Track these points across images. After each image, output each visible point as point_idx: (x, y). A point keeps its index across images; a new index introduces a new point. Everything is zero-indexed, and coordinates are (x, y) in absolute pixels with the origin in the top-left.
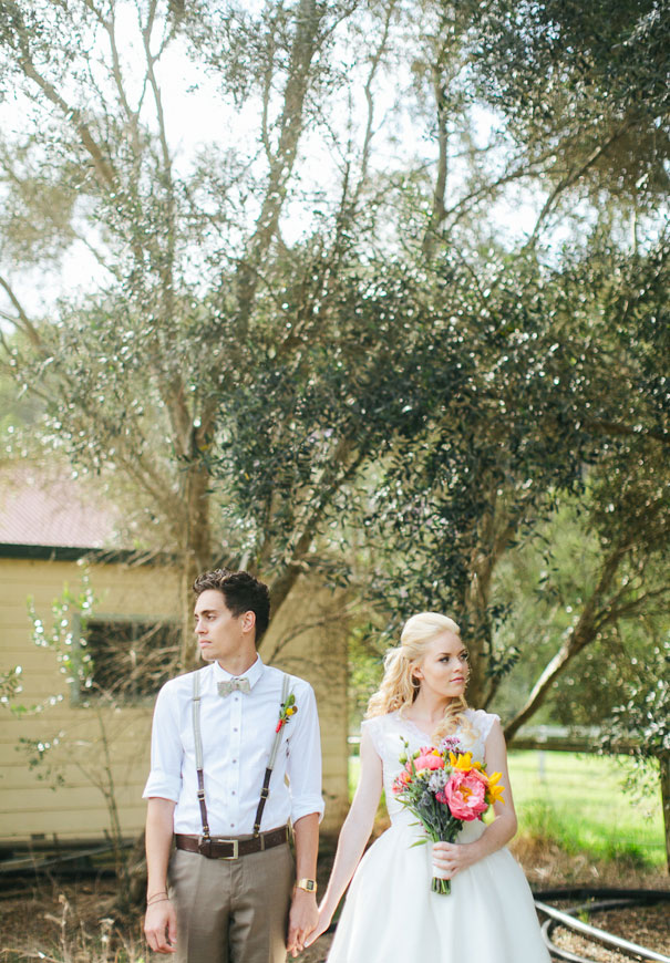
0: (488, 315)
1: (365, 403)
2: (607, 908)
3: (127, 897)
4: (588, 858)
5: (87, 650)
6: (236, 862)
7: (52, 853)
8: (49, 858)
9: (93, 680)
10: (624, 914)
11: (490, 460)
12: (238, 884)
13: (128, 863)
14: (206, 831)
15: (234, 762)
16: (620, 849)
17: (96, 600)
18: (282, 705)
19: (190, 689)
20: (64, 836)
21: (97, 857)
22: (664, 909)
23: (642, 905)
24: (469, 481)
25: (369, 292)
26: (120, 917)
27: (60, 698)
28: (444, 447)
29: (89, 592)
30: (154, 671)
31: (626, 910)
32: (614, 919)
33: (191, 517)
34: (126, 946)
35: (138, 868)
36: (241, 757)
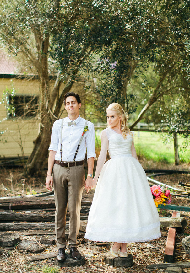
0: (129, 9)
1: (95, 37)
2: (159, 175)
3: (27, 172)
4: (153, 161)
5: (13, 105)
6: (68, 168)
7: (3, 161)
8: (2, 162)
9: (15, 114)
11: (130, 53)
12: (68, 174)
13: (27, 163)
14: (62, 160)
15: (70, 142)
16: (162, 159)
17: (16, 91)
18: (84, 129)
19: (61, 123)
20: (6, 156)
21: (16, 162)
22: (174, 176)
23: (168, 174)
24: (124, 60)
25: (96, 4)
26: (26, 179)
27: (6, 119)
28: (118, 50)
29: (13, 89)
30: (33, 111)
31: (164, 176)
32: (161, 178)
33: (43, 67)
34: (29, 186)
35: (30, 165)
36: (71, 141)
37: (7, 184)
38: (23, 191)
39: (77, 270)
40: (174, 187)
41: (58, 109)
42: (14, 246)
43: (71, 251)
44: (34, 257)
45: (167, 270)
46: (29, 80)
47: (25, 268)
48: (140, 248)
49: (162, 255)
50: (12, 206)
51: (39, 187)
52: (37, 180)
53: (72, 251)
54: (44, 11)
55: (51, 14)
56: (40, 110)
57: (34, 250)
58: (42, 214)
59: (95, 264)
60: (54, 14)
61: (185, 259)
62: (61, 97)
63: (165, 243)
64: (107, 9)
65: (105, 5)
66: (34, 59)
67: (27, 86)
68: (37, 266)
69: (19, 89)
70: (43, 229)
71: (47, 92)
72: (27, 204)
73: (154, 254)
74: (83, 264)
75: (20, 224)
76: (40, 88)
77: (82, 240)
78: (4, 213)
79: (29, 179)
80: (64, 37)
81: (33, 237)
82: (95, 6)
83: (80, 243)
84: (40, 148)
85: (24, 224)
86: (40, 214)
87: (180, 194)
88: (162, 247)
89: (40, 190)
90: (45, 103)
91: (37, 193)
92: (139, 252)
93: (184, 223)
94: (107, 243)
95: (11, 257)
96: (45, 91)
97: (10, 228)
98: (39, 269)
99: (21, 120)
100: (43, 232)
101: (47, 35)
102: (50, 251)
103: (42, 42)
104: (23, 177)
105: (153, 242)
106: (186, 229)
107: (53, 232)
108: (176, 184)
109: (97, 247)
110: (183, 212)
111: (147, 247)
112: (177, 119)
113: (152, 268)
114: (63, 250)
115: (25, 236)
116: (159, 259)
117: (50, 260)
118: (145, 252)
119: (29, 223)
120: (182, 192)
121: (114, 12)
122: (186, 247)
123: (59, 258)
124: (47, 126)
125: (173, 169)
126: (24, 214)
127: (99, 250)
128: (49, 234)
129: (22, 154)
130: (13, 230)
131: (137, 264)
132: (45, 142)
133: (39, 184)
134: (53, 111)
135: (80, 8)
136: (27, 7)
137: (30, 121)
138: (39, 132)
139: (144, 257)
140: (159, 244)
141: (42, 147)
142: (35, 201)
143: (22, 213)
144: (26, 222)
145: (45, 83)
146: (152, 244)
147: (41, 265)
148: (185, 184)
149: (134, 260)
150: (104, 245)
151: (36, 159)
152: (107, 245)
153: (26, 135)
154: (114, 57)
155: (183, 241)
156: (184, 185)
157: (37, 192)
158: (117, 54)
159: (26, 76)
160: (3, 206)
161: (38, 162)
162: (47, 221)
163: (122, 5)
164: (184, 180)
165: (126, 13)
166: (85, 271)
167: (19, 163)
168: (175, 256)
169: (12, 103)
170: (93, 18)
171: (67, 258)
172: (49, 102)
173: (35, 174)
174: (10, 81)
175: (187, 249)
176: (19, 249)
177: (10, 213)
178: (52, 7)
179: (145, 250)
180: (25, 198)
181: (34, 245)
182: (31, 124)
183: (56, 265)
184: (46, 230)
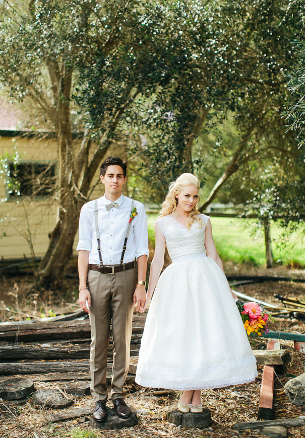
0: (196, 29)
1: (144, 72)
2: (243, 284)
3: (39, 283)
4: (233, 263)
5: (17, 179)
6: (113, 275)
7: (1, 265)
9: (20, 192)
10: (251, 286)
11: (199, 96)
12: (114, 283)
13: (39, 268)
14: (101, 263)
15: (111, 235)
16: (247, 259)
17: (20, 157)
18: (131, 212)
19: (93, 207)
20: (6, 257)
21: (21, 266)
22: (267, 284)
23: (257, 282)
24: (190, 106)
25: (145, 21)
26: (39, 292)
27: (6, 199)
28: (179, 91)
29: (17, 153)
30: (49, 188)
31: (251, 285)
32: (246, 289)
33: (62, 119)
34: (44, 305)
35: (43, 271)
36: (114, 233)
37: (9, 301)
38: (34, 313)
39: (125, 434)
40: (267, 302)
41: (87, 184)
42: (25, 398)
43: (115, 406)
44: (57, 415)
45: (264, 432)
46: (41, 139)
47: (45, 433)
48: (220, 398)
49: (255, 408)
50: (20, 336)
51: (59, 305)
52: (55, 294)
53: (117, 404)
54: (65, 32)
55: (75, 37)
56: (60, 186)
57: (58, 404)
58: (67, 348)
59: (153, 425)
60: (80, 37)
61: (290, 413)
62: (91, 165)
63: (258, 389)
64: (162, 29)
65: (159, 23)
66: (48, 106)
67: (38, 148)
68: (64, 429)
69: (25, 153)
70: (70, 371)
71: (70, 158)
72: (43, 333)
73: (243, 406)
74: (135, 425)
75: (33, 364)
76: (58, 151)
77: (131, 387)
78: (9, 347)
79: (42, 292)
80: (97, 73)
81: (55, 384)
82: (143, 23)
83: (128, 392)
84: (60, 245)
85: (40, 363)
86: (65, 348)
87: (277, 313)
88: (254, 395)
89: (62, 310)
90: (68, 174)
91: (57, 315)
92: (219, 403)
93: (286, 357)
94: (169, 391)
95: (21, 416)
96: (66, 156)
97: (18, 370)
98: (65, 434)
99: (30, 202)
100: (69, 376)
101: (70, 70)
102: (82, 406)
103: (61, 80)
104: (33, 290)
105: (241, 388)
106: (289, 367)
107: (85, 375)
108: (270, 297)
109: (155, 398)
110: (284, 341)
111: (232, 396)
112: (270, 197)
113: (241, 428)
114: (102, 403)
115: (42, 382)
116: (250, 414)
117: (83, 420)
118: (229, 404)
119: (47, 362)
120: (280, 311)
121: (174, 33)
122: (292, 394)
123: (97, 416)
124: (70, 211)
125: (264, 274)
126: (39, 348)
127: (158, 402)
128: (79, 378)
129: (32, 254)
130: (23, 373)
131: (217, 424)
132: (66, 235)
133: (59, 301)
134: (80, 187)
135: (120, 28)
136: (38, 26)
137: (43, 203)
138: (58, 219)
139: (227, 412)
140: (249, 392)
141: (63, 244)
142: (55, 328)
143: (36, 347)
144: (43, 361)
145: (67, 144)
146: (239, 391)
147: (70, 427)
148: (285, 297)
149: (213, 416)
150: (165, 395)
151: (53, 262)
152: (170, 394)
153: (37, 224)
154: (174, 102)
155: (287, 386)
156: (282, 299)
157: (56, 313)
158: (178, 98)
159: (37, 134)
160: (6, 336)
161: (56, 267)
162: (75, 359)
163: (185, 22)
164: (282, 292)
165: (192, 35)
166: (139, 435)
167: (26, 267)
168: (275, 409)
169: (15, 175)
170: (141, 43)
171: (110, 415)
172: (73, 172)
173: (51, 285)
174: (11, 141)
175: (293, 399)
176: (34, 403)
177: (17, 347)
178: (77, 26)
179: (228, 401)
180: (39, 323)
181: (57, 396)
182: (44, 207)
183: (93, 427)
184: (75, 373)
